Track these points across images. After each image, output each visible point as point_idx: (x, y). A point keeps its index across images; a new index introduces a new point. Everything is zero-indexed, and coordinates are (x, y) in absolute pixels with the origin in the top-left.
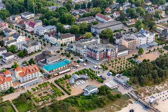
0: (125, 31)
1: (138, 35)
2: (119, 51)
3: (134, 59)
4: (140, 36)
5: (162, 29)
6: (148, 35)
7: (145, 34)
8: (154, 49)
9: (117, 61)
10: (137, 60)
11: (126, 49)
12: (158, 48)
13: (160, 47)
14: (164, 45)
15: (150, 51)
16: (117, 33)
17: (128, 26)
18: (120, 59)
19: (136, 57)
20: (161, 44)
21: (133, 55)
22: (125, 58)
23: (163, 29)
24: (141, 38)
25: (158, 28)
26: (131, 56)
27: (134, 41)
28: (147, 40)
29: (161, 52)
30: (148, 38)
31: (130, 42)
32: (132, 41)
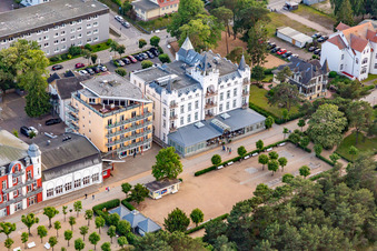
0: (121, 50)
1: (162, 80)
2: (53, 169)
3: (123, 212)
4: (168, 87)
5: (302, 39)
6: (210, 80)
7: (196, 75)
8: (241, 151)
9: (34, 227)
10: (137, 217)
11: (93, 155)
12: (259, 144)
13: (276, 134)
14: (293, 126)
15: (216, 160)
16: (80, 60)
17: (144, 26)
18: (50, 213)
19: (137, 197)
20: (280, 122)
21: (126, 188)
22: (78, 206)
23: (309, 39)
24: (174, 96)
25: (285, 32)
26: (115, 191)
27: (138, 110)
28: (210, 104)
29: (272, 167)
30: (210, 92)
31: (115, 118)
32: (127, 114)
